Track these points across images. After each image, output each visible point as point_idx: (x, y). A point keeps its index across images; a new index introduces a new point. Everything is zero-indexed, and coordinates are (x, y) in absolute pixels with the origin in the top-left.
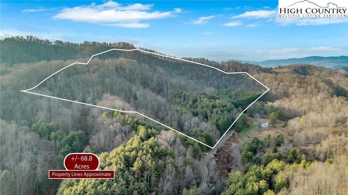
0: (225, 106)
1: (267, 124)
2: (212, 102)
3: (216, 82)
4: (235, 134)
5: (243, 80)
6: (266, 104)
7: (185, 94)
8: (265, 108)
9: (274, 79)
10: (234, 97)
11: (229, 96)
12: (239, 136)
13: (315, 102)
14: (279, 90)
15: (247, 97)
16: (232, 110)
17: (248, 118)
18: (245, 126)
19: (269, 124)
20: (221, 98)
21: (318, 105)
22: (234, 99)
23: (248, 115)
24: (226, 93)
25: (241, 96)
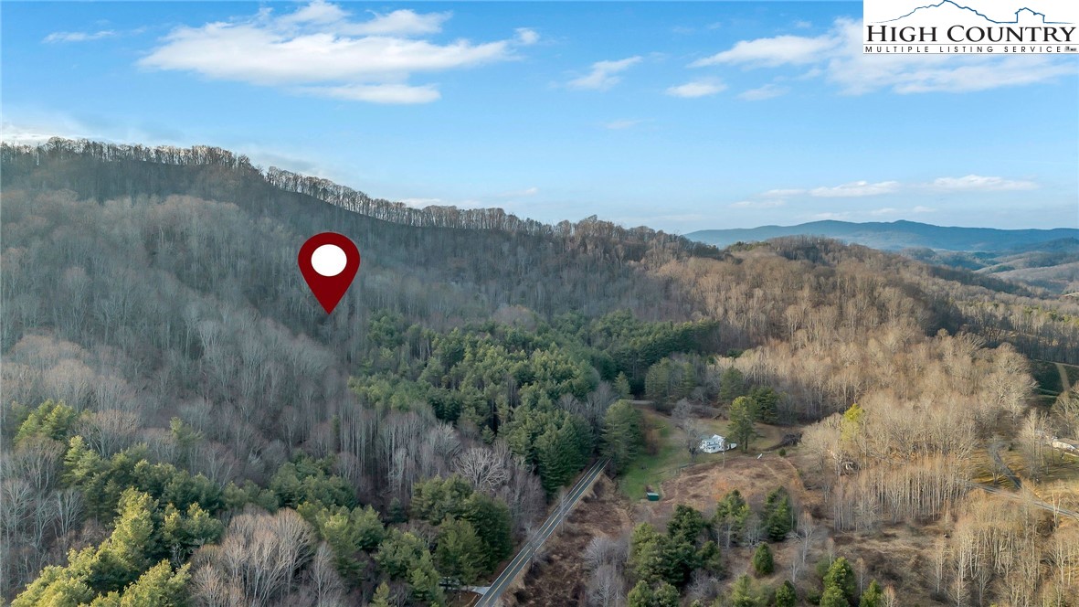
0: (567, 375)
1: (719, 439)
2: (518, 359)
3: (539, 287)
4: (603, 484)
5: (630, 282)
6: (713, 366)
7: (418, 331)
8: (709, 378)
9: (733, 277)
10: (600, 341)
11: (582, 337)
12: (619, 492)
13: (880, 355)
14: (751, 314)
15: (643, 339)
16: (593, 387)
17: (651, 416)
18: (641, 448)
19: (728, 441)
20: (553, 344)
21: (892, 367)
22: (601, 348)
23: (648, 405)
24: (572, 327)
25: (625, 336)
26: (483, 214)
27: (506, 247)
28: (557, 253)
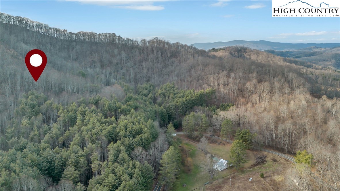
1: (224, 162)
2: (109, 123)
3: (131, 70)
5: (173, 68)
6: (216, 115)
7: (51, 105)
8: (215, 122)
9: (220, 67)
10: (160, 101)
11: (151, 98)
14: (230, 86)
15: (181, 99)
20: (133, 109)
22: (160, 105)
23: (184, 135)
24: (146, 92)
25: (172, 97)
26: (106, 35)
27: (116, 51)
28: (140, 54)
